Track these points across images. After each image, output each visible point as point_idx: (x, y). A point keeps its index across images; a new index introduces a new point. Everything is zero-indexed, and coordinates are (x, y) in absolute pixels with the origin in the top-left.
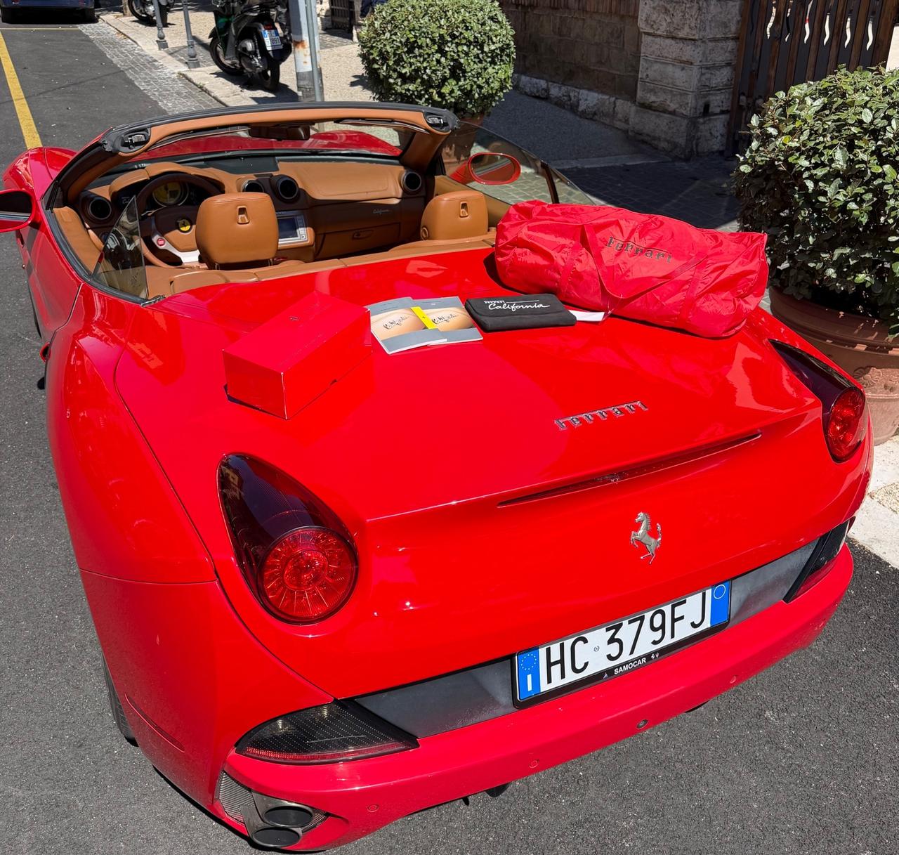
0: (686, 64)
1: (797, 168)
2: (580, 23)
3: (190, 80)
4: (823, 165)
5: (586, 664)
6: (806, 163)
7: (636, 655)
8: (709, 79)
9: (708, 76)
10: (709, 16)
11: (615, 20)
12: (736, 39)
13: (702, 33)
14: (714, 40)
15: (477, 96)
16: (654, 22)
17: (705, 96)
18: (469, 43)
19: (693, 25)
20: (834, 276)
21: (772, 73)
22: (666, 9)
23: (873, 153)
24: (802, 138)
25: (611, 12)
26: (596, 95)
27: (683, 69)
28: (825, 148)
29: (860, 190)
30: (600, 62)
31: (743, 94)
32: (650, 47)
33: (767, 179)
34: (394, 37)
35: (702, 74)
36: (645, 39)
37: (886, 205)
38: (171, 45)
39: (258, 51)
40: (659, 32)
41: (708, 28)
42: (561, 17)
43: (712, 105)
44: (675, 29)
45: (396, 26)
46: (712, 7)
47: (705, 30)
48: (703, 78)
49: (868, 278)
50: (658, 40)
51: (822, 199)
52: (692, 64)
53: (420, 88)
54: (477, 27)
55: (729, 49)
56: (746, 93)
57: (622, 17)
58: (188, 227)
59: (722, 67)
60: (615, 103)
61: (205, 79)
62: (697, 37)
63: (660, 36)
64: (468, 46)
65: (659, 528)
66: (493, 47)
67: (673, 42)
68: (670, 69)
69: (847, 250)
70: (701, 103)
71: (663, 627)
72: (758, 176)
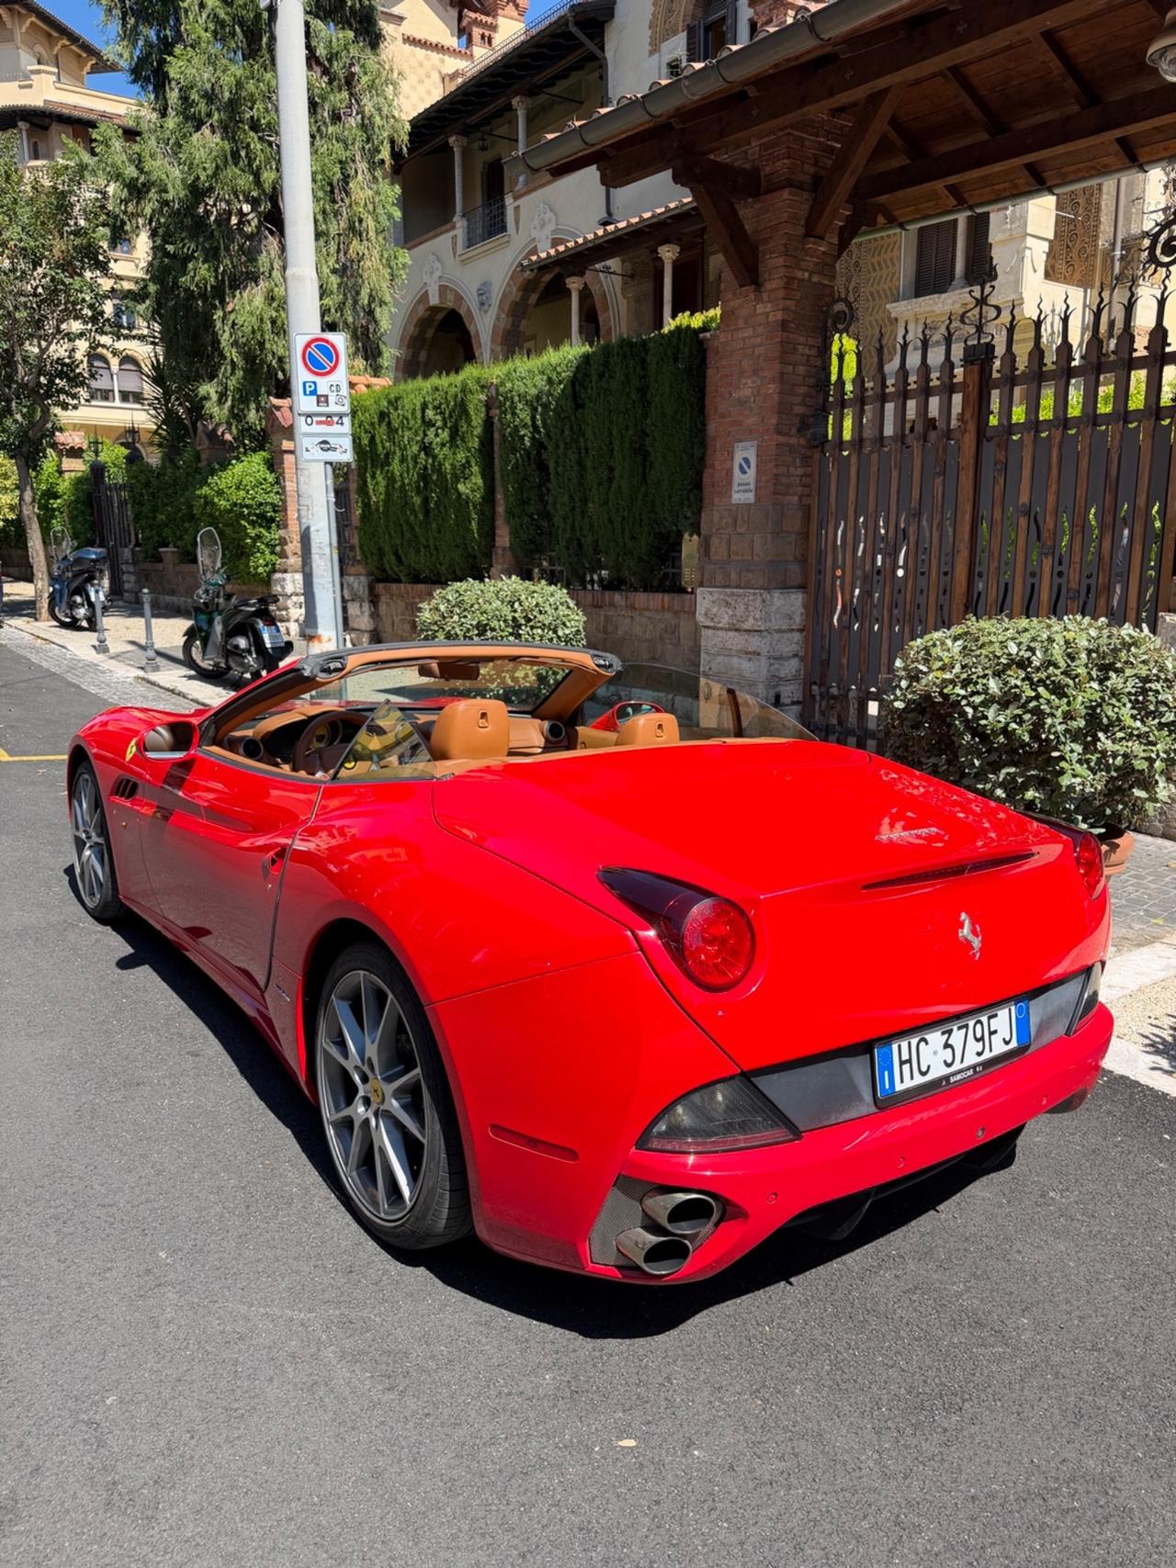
0: (752, 655)
1: (953, 698)
2: (627, 621)
3: (153, 684)
4: (978, 693)
5: (929, 1067)
6: (962, 692)
7: (966, 1064)
8: (778, 670)
9: (777, 666)
10: (774, 609)
11: (668, 616)
12: (801, 631)
13: (768, 624)
14: (779, 631)
15: (552, 681)
16: (715, 615)
17: (775, 687)
18: (543, 627)
19: (758, 616)
20: (1004, 795)
21: (845, 661)
22: (727, 602)
23: (1023, 680)
24: (954, 671)
25: (663, 608)
26: (651, 693)
27: (750, 660)
28: (978, 677)
29: (1019, 712)
30: (654, 659)
31: (815, 683)
32: (709, 640)
33: (923, 712)
34: (463, 620)
35: (771, 665)
36: (704, 632)
37: (1045, 723)
38: (112, 651)
39: (253, 649)
40: (721, 625)
41: (773, 620)
42: (605, 616)
43: (782, 696)
44: (738, 621)
45: (465, 610)
46: (776, 599)
47: (770, 621)
48: (772, 668)
49: (1037, 795)
50: (719, 633)
51: (983, 722)
52: (759, 654)
53: (493, 672)
54: (550, 611)
55: (795, 640)
56: (818, 681)
57: (676, 613)
58: (353, 764)
59: (789, 658)
60: (673, 699)
61: (175, 681)
62: (763, 628)
63: (721, 629)
64: (543, 630)
65: (978, 929)
66: (567, 631)
67: (737, 634)
68: (735, 661)
69: (1012, 770)
70: (772, 693)
71: (982, 1038)
72: (912, 710)
